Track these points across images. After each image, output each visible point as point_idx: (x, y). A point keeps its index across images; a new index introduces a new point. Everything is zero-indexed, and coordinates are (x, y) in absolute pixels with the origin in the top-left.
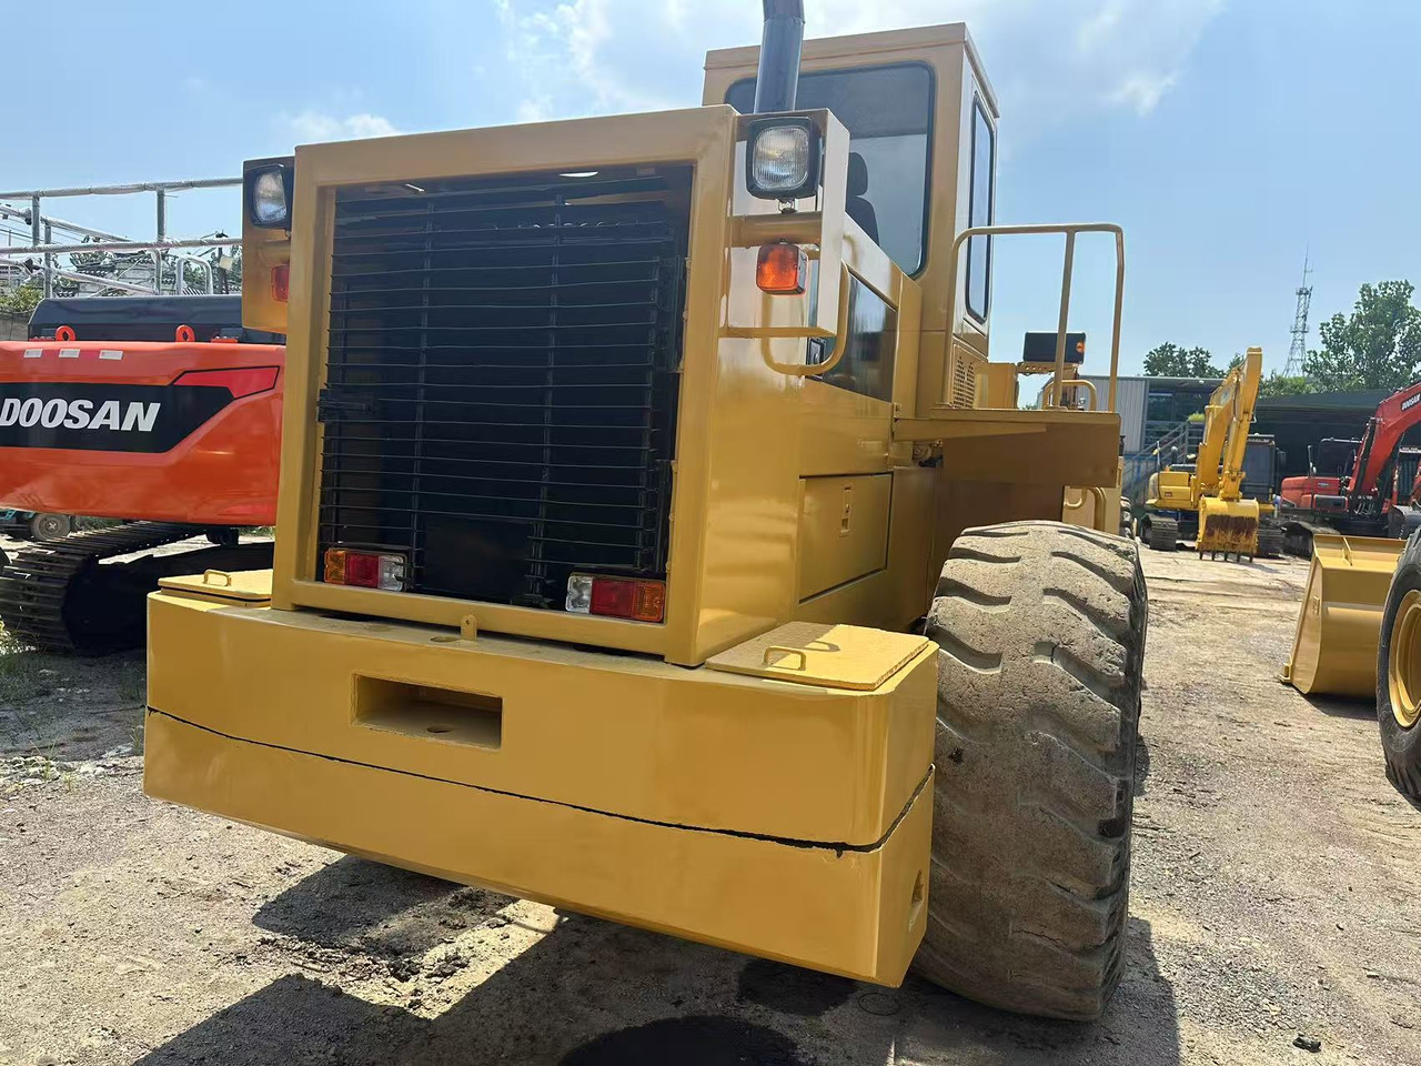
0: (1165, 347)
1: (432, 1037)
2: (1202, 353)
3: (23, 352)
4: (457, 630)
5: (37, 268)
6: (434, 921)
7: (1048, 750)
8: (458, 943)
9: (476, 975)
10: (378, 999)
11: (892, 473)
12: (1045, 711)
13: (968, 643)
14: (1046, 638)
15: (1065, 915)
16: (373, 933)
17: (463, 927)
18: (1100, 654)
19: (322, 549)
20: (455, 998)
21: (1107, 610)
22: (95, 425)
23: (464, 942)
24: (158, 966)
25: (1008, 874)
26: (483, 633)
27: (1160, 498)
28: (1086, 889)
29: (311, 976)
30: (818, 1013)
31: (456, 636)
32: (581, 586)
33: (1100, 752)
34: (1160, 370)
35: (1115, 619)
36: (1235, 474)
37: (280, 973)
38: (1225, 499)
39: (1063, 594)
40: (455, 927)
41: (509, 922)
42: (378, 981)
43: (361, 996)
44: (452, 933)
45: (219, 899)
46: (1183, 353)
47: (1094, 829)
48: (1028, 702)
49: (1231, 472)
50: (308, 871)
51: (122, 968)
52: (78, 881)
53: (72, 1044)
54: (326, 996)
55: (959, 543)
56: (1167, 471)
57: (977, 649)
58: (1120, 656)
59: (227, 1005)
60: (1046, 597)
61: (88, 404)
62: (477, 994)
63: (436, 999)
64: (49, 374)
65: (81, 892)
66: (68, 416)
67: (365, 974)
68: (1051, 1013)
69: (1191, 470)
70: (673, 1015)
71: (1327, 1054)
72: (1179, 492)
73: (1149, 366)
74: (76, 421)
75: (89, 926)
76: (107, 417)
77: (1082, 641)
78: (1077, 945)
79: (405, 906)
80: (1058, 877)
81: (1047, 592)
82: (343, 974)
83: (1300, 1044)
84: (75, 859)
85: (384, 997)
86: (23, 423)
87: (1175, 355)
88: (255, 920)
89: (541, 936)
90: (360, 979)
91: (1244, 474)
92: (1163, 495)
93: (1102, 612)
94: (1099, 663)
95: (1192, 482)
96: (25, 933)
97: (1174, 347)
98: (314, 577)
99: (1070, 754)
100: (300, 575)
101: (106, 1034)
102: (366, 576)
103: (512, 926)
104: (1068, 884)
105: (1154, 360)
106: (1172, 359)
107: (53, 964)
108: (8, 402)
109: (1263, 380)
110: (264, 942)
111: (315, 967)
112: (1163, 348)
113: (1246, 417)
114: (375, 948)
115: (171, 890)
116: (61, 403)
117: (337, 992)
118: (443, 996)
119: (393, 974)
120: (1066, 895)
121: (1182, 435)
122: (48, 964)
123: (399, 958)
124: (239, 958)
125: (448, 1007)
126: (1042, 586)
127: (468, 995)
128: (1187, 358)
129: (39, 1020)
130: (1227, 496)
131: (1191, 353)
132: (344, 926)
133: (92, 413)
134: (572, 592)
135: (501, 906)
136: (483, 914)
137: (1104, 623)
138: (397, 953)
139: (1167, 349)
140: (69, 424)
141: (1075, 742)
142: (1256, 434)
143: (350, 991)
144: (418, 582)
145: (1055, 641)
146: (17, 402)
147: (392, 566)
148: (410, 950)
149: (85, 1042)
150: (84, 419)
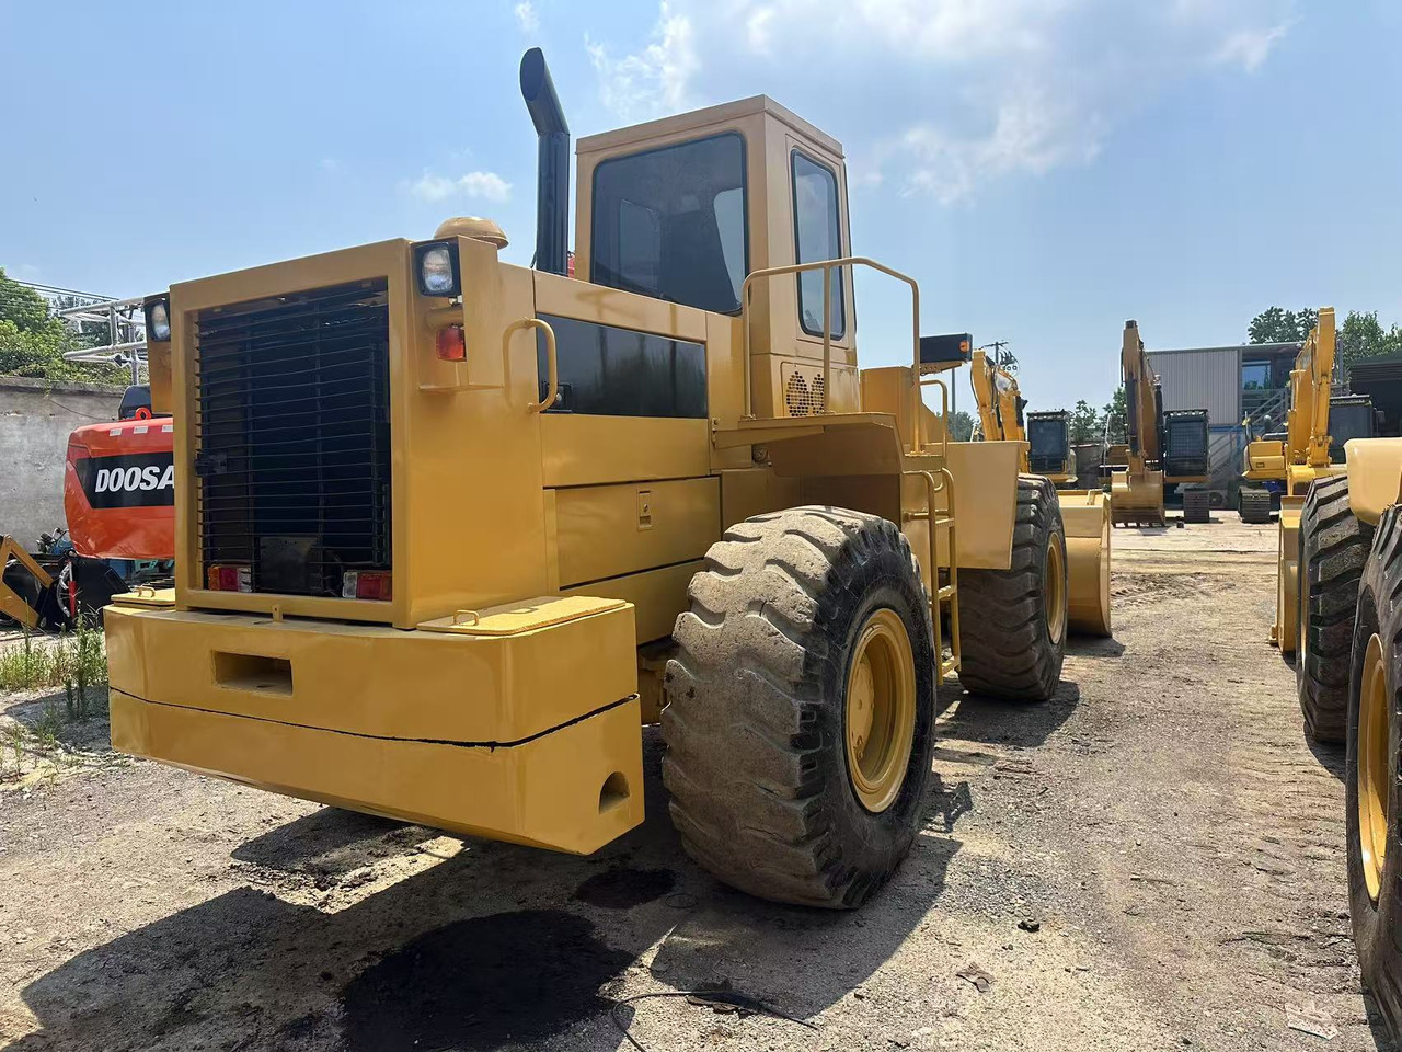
0: (1271, 311)
1: (328, 924)
2: (1311, 313)
3: (108, 432)
4: (270, 615)
5: (125, 362)
6: (365, 852)
7: (749, 683)
8: (376, 866)
9: (379, 886)
10: (299, 902)
11: (720, 476)
12: (748, 654)
13: (706, 606)
14: (757, 598)
15: (771, 812)
16: (314, 861)
17: (383, 856)
18: (794, 608)
19: (206, 567)
20: (355, 900)
21: (808, 572)
22: (162, 486)
23: (378, 866)
24: (152, 883)
25: (727, 781)
26: (286, 617)
27: (1252, 470)
28: (785, 790)
29: (255, 888)
30: (626, 906)
31: (269, 620)
32: (350, 579)
33: (789, 682)
34: (1267, 336)
35: (813, 579)
36: (1321, 439)
37: (237, 886)
38: (1314, 466)
39: (781, 563)
40: (377, 856)
41: (422, 852)
42: (304, 891)
43: (287, 900)
44: (372, 860)
45: (212, 841)
46: (1290, 317)
47: (787, 741)
48: (738, 647)
49: (1317, 437)
50: (287, 821)
51: (126, 885)
52: (116, 832)
53: (77, 929)
54: (263, 901)
55: (732, 530)
56: (1259, 441)
57: (711, 610)
58: (810, 607)
59: (190, 906)
60: (768, 567)
61: (156, 470)
62: (375, 897)
63: (340, 900)
64: (135, 447)
65: (117, 838)
66: (143, 480)
67: (298, 886)
68: (803, 901)
69: (1285, 438)
70: (513, 910)
71: (1043, 933)
72: (1271, 462)
73: (1254, 333)
74: (148, 483)
75: (114, 859)
76: (170, 478)
77: (783, 597)
78: (790, 838)
79: (347, 843)
80: (763, 782)
81: (769, 562)
82: (280, 886)
83: (1023, 926)
84: (119, 818)
85: (304, 900)
86: (112, 489)
87: (1282, 319)
88: (233, 855)
89: (442, 861)
90: (292, 889)
91: (1330, 438)
92: (1254, 467)
93: (805, 575)
94: (792, 614)
95: (1285, 450)
96: (69, 865)
97: (1281, 310)
98: (202, 586)
99: (765, 684)
100: (192, 586)
101: (101, 923)
102: (230, 584)
103: (423, 855)
104: (772, 787)
105: (1260, 326)
106: (1279, 323)
107: (81, 883)
108: (101, 472)
109: (1384, 336)
110: (232, 867)
111: (263, 882)
112: (1269, 314)
113: (1324, 380)
114: (311, 870)
115: (181, 836)
116: (137, 470)
117: (272, 897)
118: (347, 899)
119: (317, 886)
120: (770, 796)
121: (1282, 401)
122: (78, 883)
123: (324, 877)
124: (210, 877)
125: (348, 906)
126: (766, 558)
127: (366, 898)
128: (1296, 321)
129: (60, 916)
130: (1315, 462)
131: (1300, 315)
132: (294, 856)
133: (159, 476)
134: (347, 584)
135: (421, 841)
136: (404, 847)
137: (806, 583)
138: (326, 873)
139: (1272, 313)
140: (144, 487)
141: (771, 676)
142: (1354, 395)
143: (281, 897)
144: (259, 586)
145: (763, 599)
146: (106, 472)
147: (244, 574)
148: (338, 871)
149: (87, 928)
150: (153, 480)
